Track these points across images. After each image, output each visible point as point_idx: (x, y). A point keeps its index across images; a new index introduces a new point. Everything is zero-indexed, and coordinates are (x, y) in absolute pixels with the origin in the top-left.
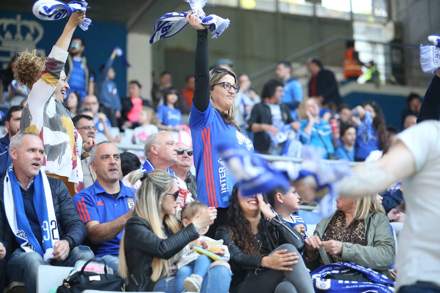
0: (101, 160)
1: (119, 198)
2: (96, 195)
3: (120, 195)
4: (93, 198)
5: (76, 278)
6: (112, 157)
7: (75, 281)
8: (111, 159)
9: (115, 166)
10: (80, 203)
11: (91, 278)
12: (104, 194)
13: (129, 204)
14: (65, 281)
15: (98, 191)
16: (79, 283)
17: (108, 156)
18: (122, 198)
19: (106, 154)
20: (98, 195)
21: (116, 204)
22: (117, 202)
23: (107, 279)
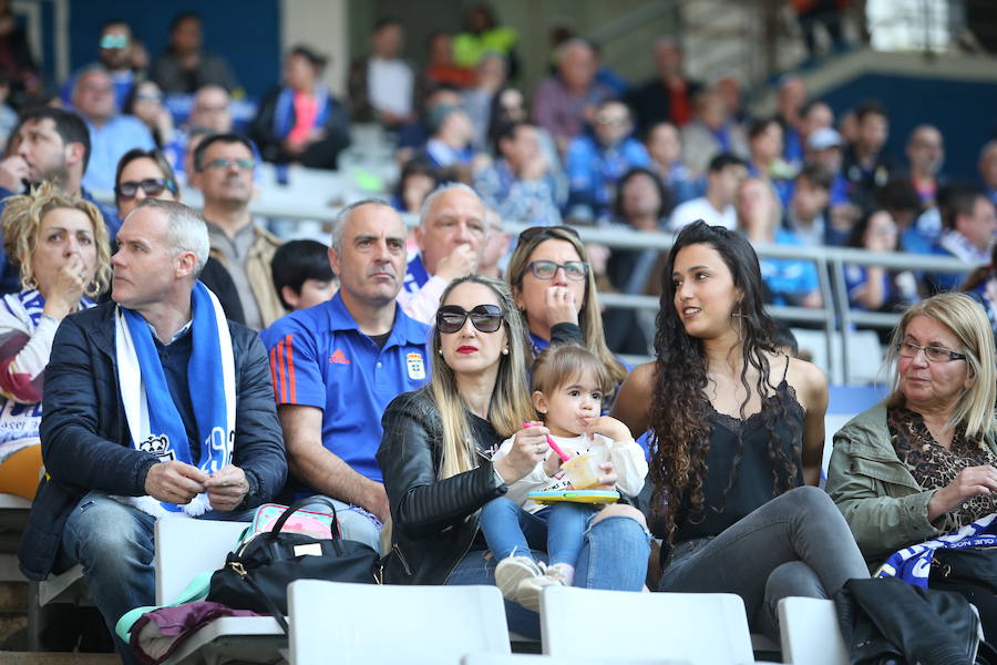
0: (353, 248)
1: (389, 349)
2: (330, 332)
3: (393, 341)
4: (318, 339)
5: (259, 550)
6: (383, 243)
7: (258, 557)
8: (380, 249)
9: (389, 268)
10: (280, 349)
11: (299, 551)
12: (352, 335)
13: (410, 365)
14: (231, 557)
15: (338, 325)
16: (268, 562)
17: (371, 240)
18: (395, 349)
19: (368, 234)
20: (337, 334)
21: (379, 365)
22: (385, 358)
23: (339, 552)
